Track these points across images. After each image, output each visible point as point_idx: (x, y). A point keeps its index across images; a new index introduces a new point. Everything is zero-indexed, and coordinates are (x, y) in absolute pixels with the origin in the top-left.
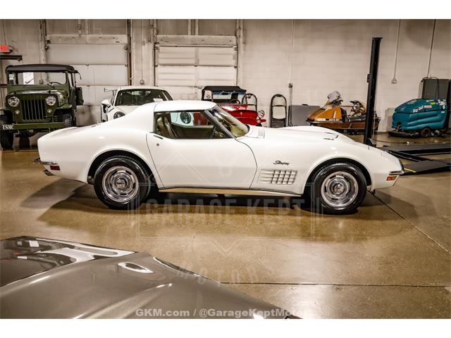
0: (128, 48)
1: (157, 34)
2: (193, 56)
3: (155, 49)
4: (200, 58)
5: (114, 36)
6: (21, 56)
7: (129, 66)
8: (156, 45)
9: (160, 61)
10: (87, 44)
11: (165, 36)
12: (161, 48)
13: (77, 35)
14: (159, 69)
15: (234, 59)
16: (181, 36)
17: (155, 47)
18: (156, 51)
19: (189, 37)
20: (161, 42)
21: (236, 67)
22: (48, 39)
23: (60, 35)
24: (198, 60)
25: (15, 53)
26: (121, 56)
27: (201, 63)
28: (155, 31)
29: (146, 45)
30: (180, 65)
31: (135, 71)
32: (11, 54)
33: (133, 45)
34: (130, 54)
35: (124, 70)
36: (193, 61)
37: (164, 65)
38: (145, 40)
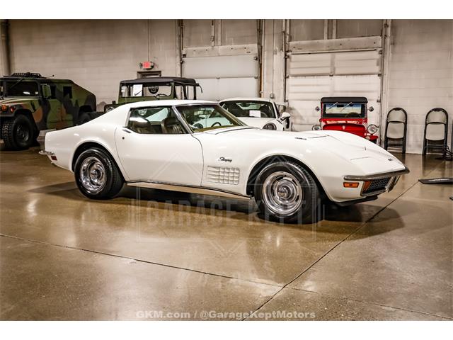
0: (259, 58)
1: (290, 40)
2: (329, 63)
3: (286, 57)
4: (336, 66)
5: (245, 46)
6: (160, 72)
7: (260, 78)
8: (288, 54)
9: (291, 71)
10: (219, 56)
11: (298, 42)
12: (293, 56)
13: (210, 48)
14: (290, 81)
15: (378, 65)
16: (316, 41)
17: (286, 55)
18: (288, 60)
19: (326, 41)
20: (294, 50)
21: (379, 75)
22: (184, 52)
23: (195, 48)
24: (334, 69)
25: (156, 69)
26: (252, 67)
27: (337, 71)
28: (288, 37)
29: (278, 54)
30: (313, 75)
31: (265, 84)
32: (152, 70)
33: (265, 54)
34: (261, 64)
35: (254, 82)
36: (328, 70)
37: (296, 76)
38: (277, 49)
